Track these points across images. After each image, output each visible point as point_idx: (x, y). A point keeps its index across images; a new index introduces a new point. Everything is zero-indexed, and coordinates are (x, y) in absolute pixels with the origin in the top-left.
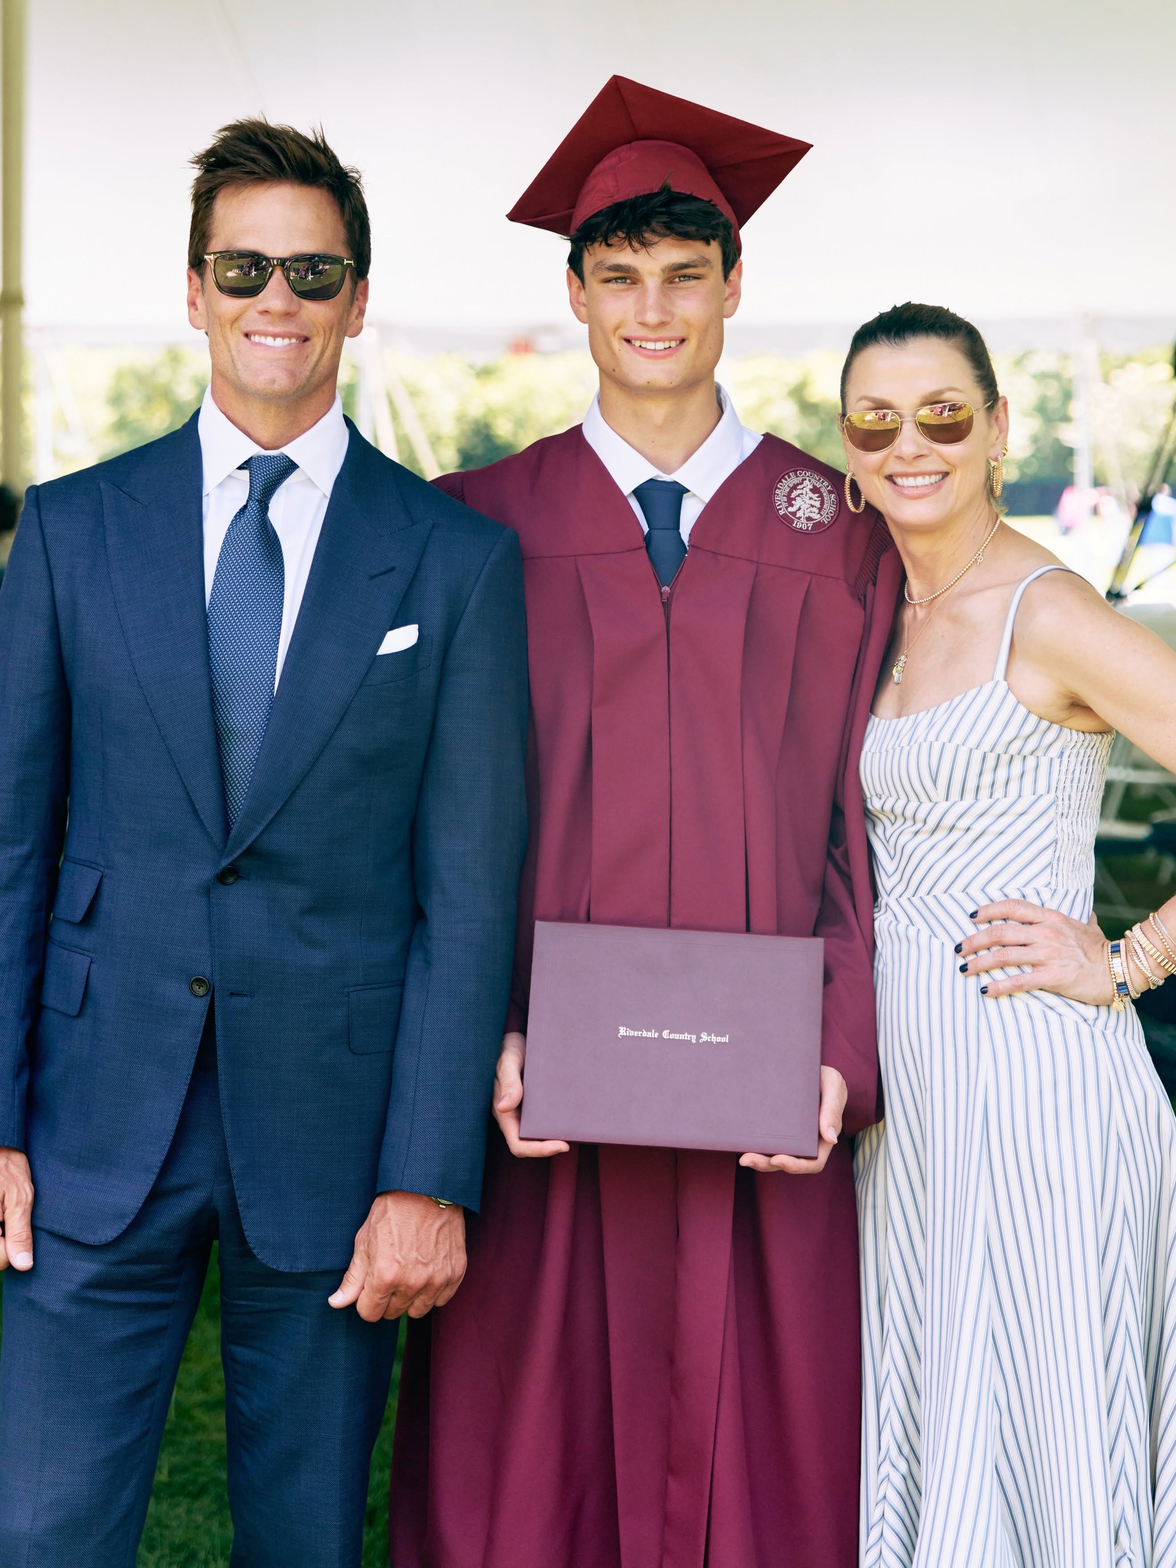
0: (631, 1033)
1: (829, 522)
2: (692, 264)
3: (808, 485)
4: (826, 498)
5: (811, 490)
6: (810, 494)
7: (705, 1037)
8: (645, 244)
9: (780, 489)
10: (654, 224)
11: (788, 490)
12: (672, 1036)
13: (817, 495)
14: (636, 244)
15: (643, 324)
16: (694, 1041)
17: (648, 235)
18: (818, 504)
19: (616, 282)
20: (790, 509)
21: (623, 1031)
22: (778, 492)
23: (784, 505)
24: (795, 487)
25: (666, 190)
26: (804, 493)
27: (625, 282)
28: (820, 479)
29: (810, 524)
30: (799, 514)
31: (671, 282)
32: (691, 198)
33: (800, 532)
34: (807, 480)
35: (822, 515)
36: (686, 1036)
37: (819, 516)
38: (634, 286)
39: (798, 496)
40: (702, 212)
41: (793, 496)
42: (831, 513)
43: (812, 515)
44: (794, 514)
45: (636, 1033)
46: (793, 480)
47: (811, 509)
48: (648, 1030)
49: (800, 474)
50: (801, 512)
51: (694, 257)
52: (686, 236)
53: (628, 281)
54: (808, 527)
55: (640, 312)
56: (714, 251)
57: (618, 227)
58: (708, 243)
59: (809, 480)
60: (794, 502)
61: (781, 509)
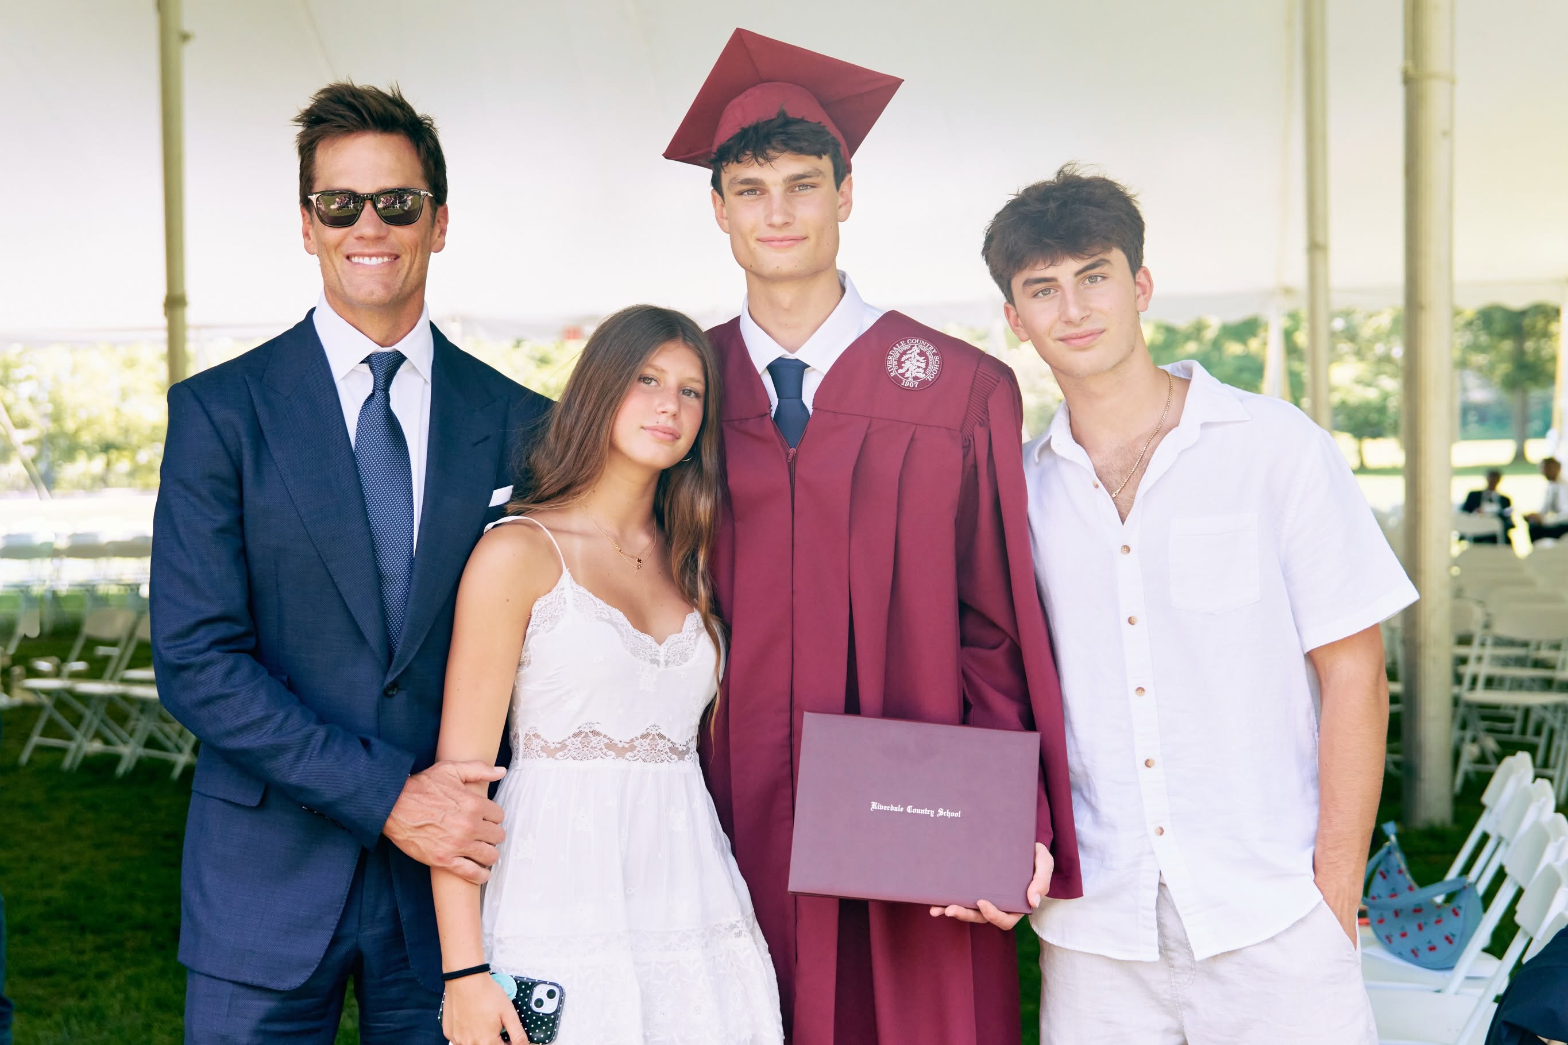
0: (881, 807)
1: (933, 380)
2: (808, 175)
3: (916, 350)
4: (931, 360)
5: (918, 354)
6: (918, 358)
7: (941, 812)
8: (768, 160)
9: (891, 355)
10: (774, 143)
11: (899, 355)
12: (915, 811)
13: (923, 358)
14: (761, 160)
15: (771, 225)
16: (932, 815)
17: (771, 153)
18: (923, 365)
19: (748, 194)
20: (900, 371)
21: (874, 806)
22: (890, 358)
23: (896, 368)
24: (905, 353)
25: (782, 114)
26: (913, 356)
27: (755, 194)
28: (926, 345)
29: (917, 383)
30: (907, 375)
31: (792, 191)
32: (802, 121)
33: (908, 389)
34: (916, 346)
35: (926, 375)
36: (926, 811)
37: (924, 375)
38: (763, 196)
39: (907, 359)
40: (812, 131)
41: (903, 360)
42: (935, 372)
43: (919, 375)
44: (903, 375)
45: (885, 807)
46: (904, 347)
47: (918, 370)
48: (896, 805)
49: (910, 341)
50: (909, 372)
51: (809, 169)
52: (800, 151)
53: (758, 192)
54: (914, 385)
55: (768, 216)
56: (825, 164)
57: (746, 147)
58: (820, 157)
59: (917, 346)
60: (903, 365)
61: (892, 372)
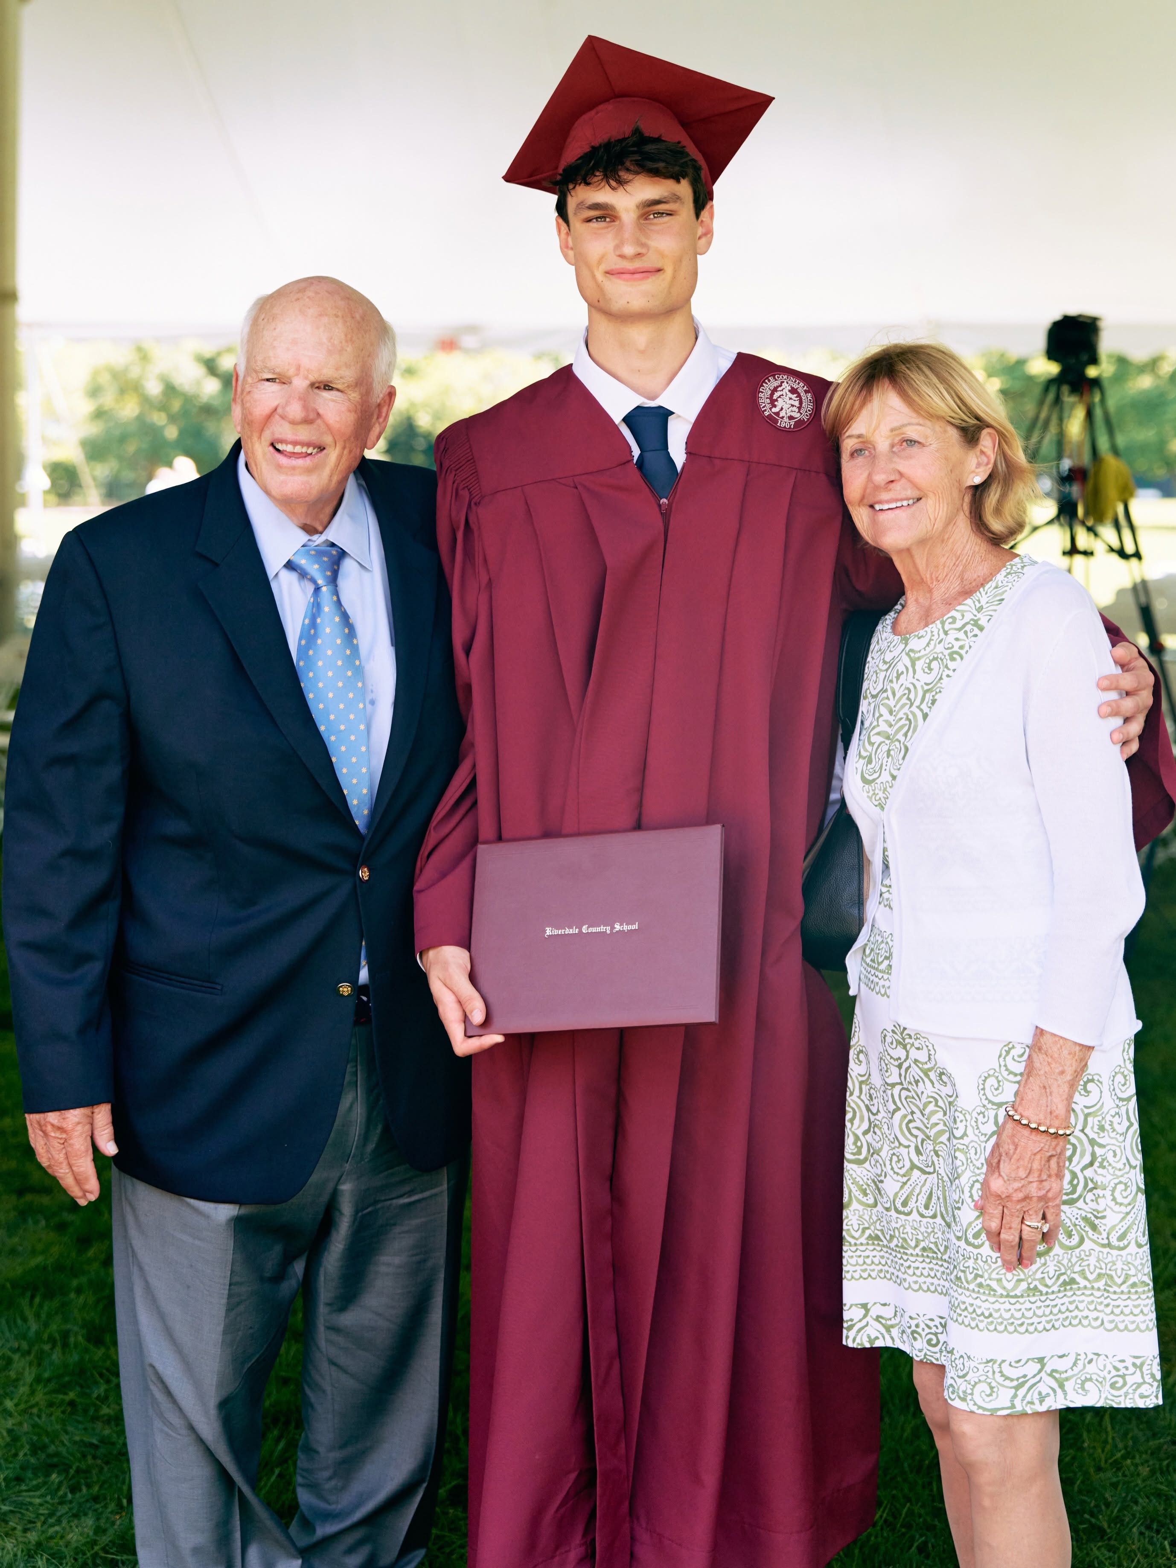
0: (556, 932)
1: (808, 419)
2: (664, 200)
3: (786, 387)
4: (803, 398)
5: (789, 391)
6: (790, 395)
7: (618, 927)
8: (621, 183)
9: (762, 392)
10: (628, 164)
11: (770, 392)
12: (591, 930)
13: (795, 395)
14: (613, 183)
15: (622, 256)
16: (608, 932)
18: (797, 404)
19: (597, 221)
20: (774, 410)
21: (549, 931)
22: (761, 395)
23: (768, 406)
24: (775, 390)
25: (637, 131)
26: (784, 394)
28: (795, 381)
29: (792, 422)
30: (782, 414)
31: (646, 219)
32: (658, 140)
33: (784, 431)
34: (785, 383)
35: (801, 414)
36: (602, 929)
37: (799, 414)
38: (613, 223)
39: (779, 397)
41: (775, 398)
42: (809, 411)
43: (794, 414)
44: (777, 414)
45: (560, 931)
46: (773, 384)
47: (791, 408)
48: (570, 927)
49: (778, 377)
50: (784, 411)
54: (790, 426)
55: (617, 247)
56: (684, 189)
57: (595, 168)
58: (678, 181)
59: (787, 383)
60: (776, 403)
61: (765, 410)
